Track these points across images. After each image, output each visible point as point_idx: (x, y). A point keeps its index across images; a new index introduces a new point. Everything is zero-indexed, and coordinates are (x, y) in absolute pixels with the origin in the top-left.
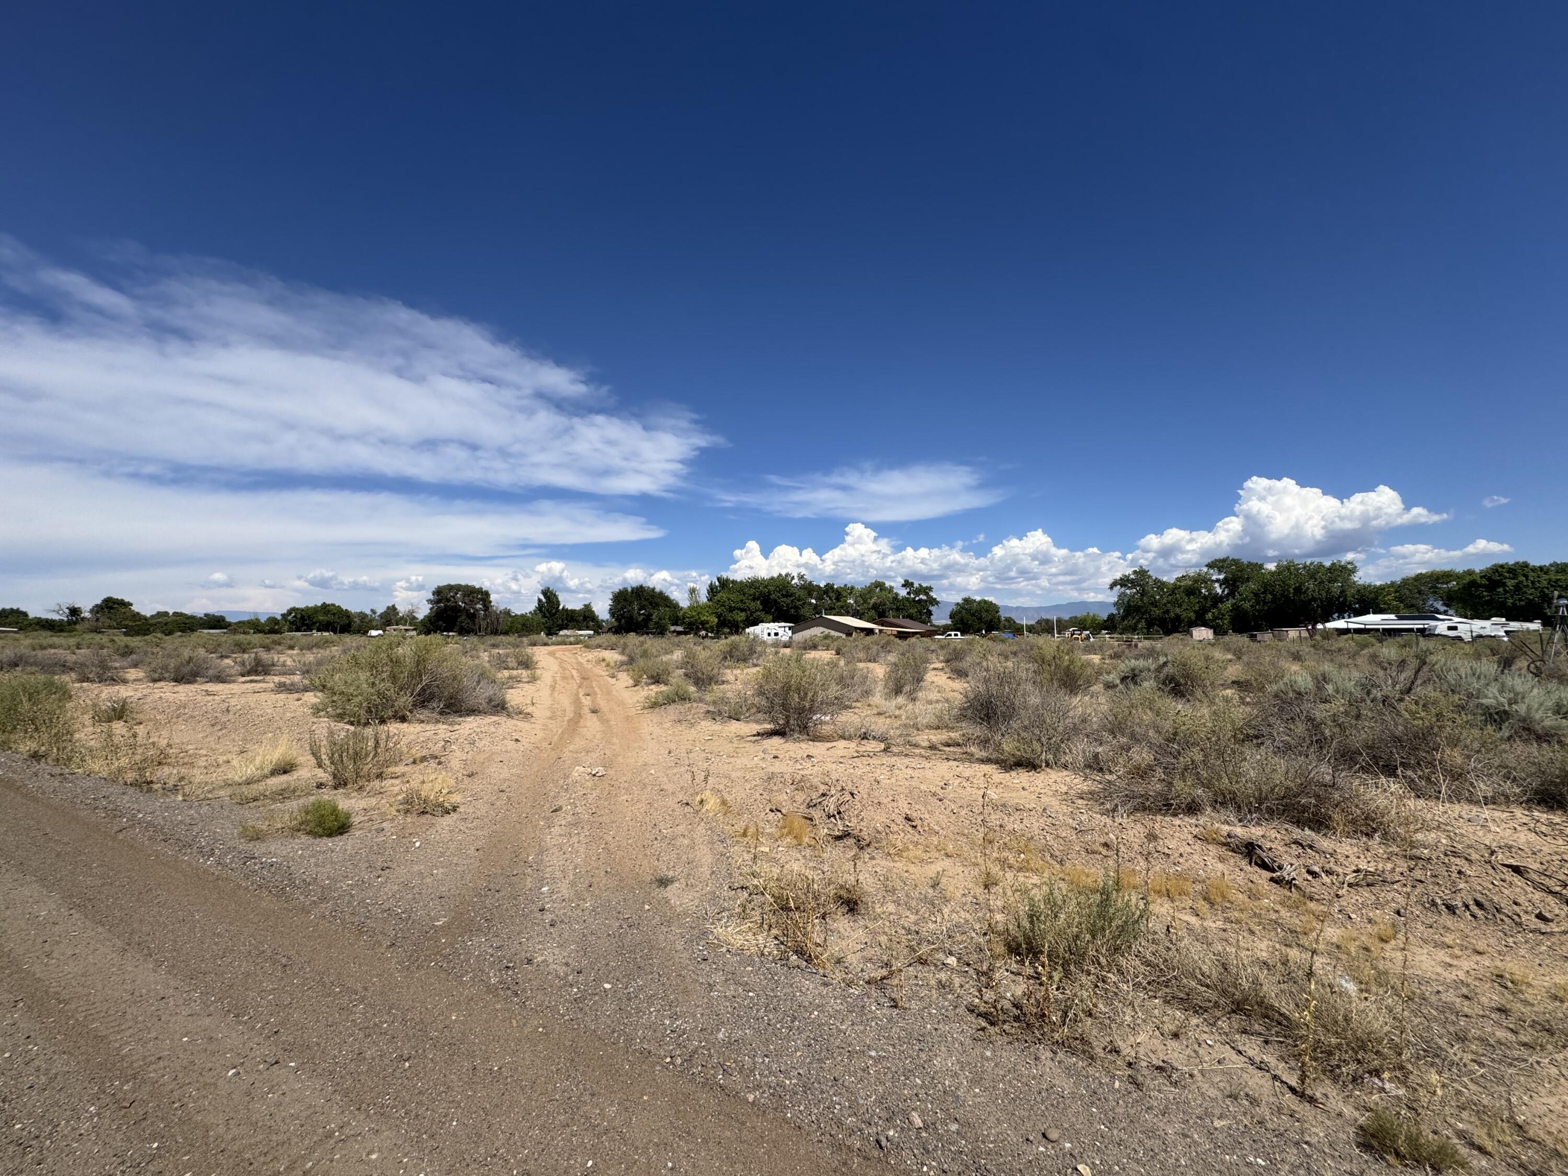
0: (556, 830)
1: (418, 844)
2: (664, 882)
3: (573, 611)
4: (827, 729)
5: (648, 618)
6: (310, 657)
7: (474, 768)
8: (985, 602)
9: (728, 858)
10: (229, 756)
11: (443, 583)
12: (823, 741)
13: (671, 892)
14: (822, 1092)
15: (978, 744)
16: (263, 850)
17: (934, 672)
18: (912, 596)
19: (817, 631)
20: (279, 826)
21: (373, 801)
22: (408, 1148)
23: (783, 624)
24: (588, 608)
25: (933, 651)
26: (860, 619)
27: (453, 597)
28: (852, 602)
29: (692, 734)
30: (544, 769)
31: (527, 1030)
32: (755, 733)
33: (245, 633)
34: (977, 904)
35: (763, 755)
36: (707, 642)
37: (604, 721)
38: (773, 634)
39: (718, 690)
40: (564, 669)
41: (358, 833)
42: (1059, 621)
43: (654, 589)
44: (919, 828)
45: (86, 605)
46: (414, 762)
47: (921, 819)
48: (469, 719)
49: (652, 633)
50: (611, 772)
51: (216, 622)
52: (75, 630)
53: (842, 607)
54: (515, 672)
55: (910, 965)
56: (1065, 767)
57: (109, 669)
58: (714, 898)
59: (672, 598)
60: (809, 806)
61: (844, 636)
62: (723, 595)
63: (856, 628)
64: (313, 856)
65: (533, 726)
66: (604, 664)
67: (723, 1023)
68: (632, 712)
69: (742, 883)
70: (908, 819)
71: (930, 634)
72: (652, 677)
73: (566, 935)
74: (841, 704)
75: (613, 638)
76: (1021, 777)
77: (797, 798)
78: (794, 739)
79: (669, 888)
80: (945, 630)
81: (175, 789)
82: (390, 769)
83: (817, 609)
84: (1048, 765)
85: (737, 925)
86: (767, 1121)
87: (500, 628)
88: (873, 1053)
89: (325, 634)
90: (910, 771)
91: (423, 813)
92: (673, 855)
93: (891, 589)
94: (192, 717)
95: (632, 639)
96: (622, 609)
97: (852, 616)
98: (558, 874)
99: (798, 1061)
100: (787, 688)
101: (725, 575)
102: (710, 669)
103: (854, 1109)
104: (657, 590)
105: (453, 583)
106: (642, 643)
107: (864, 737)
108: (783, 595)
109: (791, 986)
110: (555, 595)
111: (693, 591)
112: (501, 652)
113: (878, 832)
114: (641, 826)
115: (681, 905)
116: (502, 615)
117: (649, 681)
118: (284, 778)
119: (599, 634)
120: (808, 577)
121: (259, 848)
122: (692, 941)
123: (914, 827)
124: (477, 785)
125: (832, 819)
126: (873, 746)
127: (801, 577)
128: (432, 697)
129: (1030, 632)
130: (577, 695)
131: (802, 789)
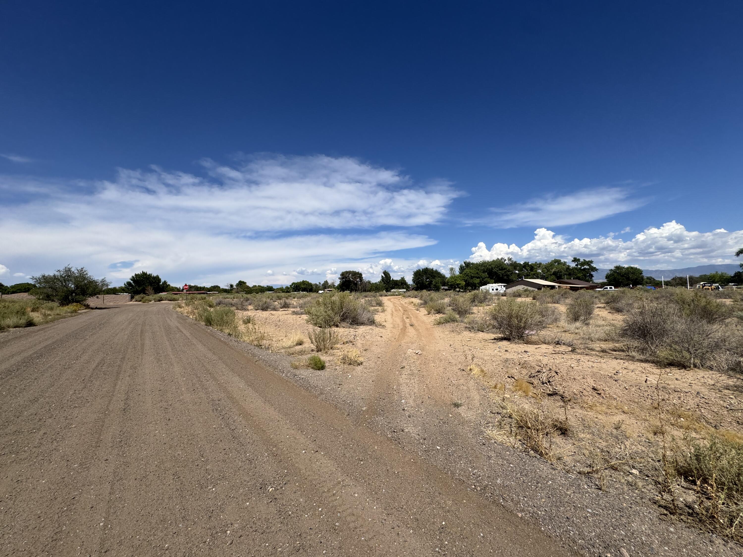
0: (403, 376)
1: (350, 376)
2: (457, 405)
3: (397, 281)
4: (534, 338)
5: (431, 282)
6: (301, 301)
7: (366, 347)
8: (632, 268)
9: (488, 398)
10: (282, 338)
11: (344, 271)
12: (532, 344)
13: (461, 410)
14: (560, 522)
15: (638, 351)
16: (299, 373)
17: (598, 309)
18: (579, 266)
19: (520, 288)
20: (302, 364)
21: (331, 358)
22: (368, 496)
23: (500, 284)
24: (403, 279)
25: (596, 297)
26: (546, 280)
27: (348, 276)
28: (540, 271)
29: (460, 337)
30: (395, 349)
31: (407, 459)
32: (493, 338)
33: (279, 293)
34: (650, 443)
35: (499, 350)
36: (461, 294)
37: (417, 330)
38: (495, 290)
39: (471, 317)
40: (395, 306)
41: (328, 370)
42: (691, 278)
43: (432, 269)
44: (602, 395)
45: (235, 284)
46: (344, 343)
47: (603, 390)
48: (361, 327)
49: (434, 290)
50: (424, 353)
51: (270, 289)
52: (232, 292)
53: (534, 274)
54: (376, 308)
55: (606, 469)
56: (711, 368)
57: (244, 306)
58: (483, 416)
59: (442, 273)
60: (530, 377)
61: (536, 290)
62: (467, 271)
63: (544, 286)
64: (314, 377)
65: (386, 331)
66: (413, 304)
67: (498, 476)
68: (429, 326)
69: (497, 411)
70: (594, 389)
71: (593, 288)
72: (436, 310)
73: (416, 422)
74: (541, 325)
75: (416, 293)
76: (676, 373)
77: (523, 372)
78: (516, 342)
79: (459, 408)
80: (602, 285)
81: (268, 348)
82: (335, 346)
83: (519, 276)
84: (695, 366)
85: (498, 431)
86: (530, 528)
87: (366, 289)
88: (590, 511)
89: (304, 292)
90: (591, 363)
91: (350, 364)
92: (459, 393)
93: (565, 263)
94: (269, 323)
95: (425, 292)
96: (418, 279)
97: (541, 279)
98: (407, 395)
99: (543, 504)
100: (510, 317)
101: (468, 261)
102: (465, 306)
103: (581, 535)
104: (434, 269)
105: (348, 270)
106: (430, 295)
107: (558, 343)
108: (499, 269)
109: (533, 466)
110: (389, 274)
111: (452, 269)
112: (369, 299)
113: (575, 394)
114: (442, 378)
115: (467, 417)
116: (367, 284)
117: (435, 312)
118: (300, 347)
119: (408, 291)
120: (514, 260)
121: (297, 372)
122: (476, 434)
123: (599, 394)
124: (368, 354)
125: (545, 385)
126: (562, 348)
127: (510, 259)
128: (347, 318)
129: (667, 285)
130: (403, 318)
131: (526, 368)
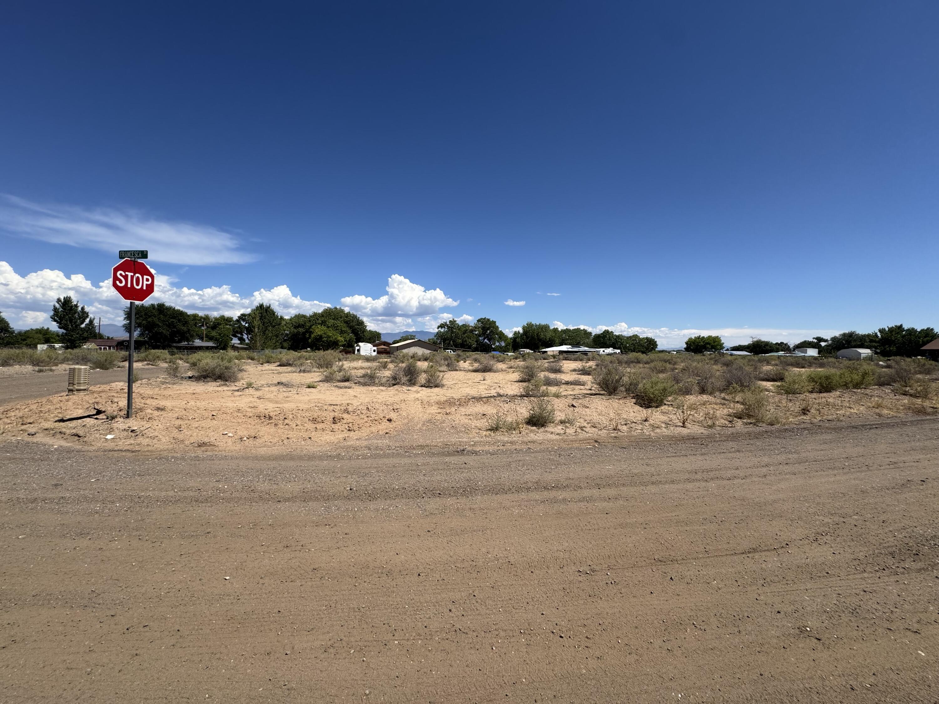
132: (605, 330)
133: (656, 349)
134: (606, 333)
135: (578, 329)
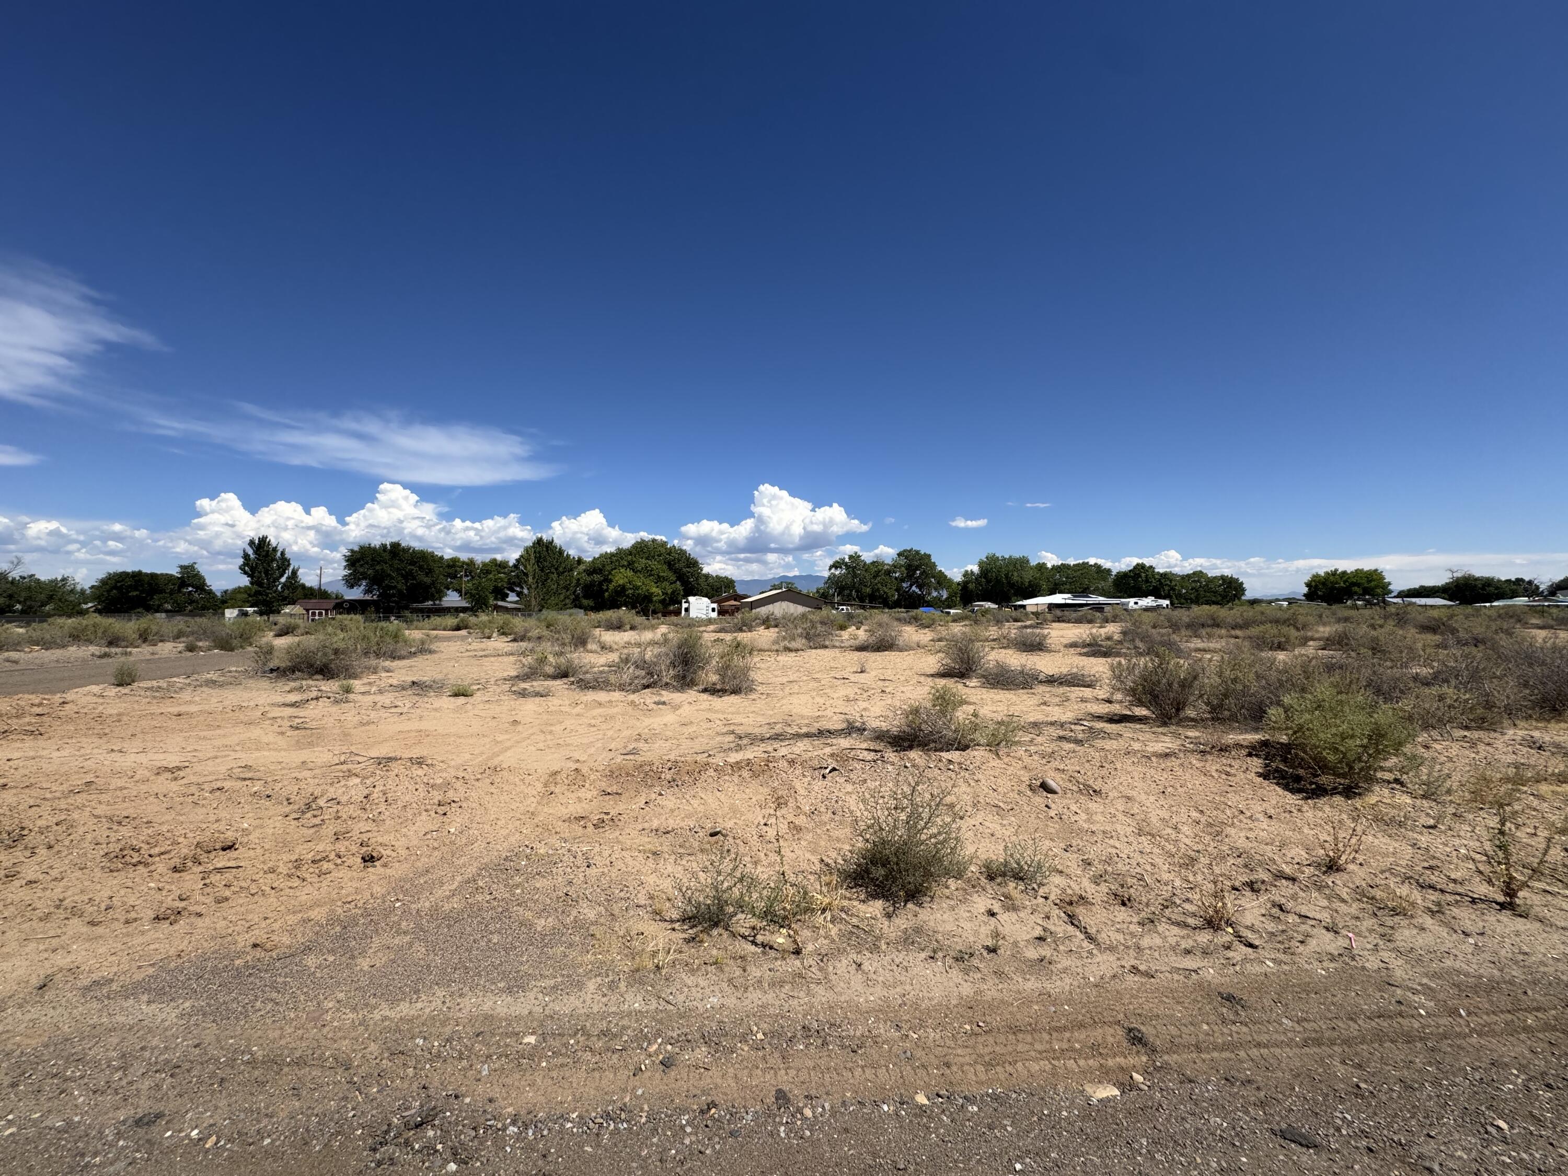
132: (1138, 565)
133: (1243, 598)
134: (1140, 569)
135: (1083, 563)
